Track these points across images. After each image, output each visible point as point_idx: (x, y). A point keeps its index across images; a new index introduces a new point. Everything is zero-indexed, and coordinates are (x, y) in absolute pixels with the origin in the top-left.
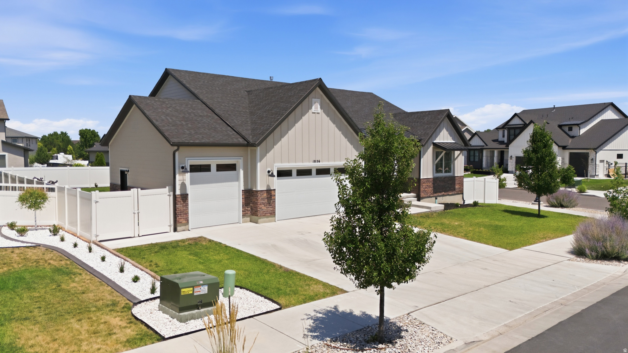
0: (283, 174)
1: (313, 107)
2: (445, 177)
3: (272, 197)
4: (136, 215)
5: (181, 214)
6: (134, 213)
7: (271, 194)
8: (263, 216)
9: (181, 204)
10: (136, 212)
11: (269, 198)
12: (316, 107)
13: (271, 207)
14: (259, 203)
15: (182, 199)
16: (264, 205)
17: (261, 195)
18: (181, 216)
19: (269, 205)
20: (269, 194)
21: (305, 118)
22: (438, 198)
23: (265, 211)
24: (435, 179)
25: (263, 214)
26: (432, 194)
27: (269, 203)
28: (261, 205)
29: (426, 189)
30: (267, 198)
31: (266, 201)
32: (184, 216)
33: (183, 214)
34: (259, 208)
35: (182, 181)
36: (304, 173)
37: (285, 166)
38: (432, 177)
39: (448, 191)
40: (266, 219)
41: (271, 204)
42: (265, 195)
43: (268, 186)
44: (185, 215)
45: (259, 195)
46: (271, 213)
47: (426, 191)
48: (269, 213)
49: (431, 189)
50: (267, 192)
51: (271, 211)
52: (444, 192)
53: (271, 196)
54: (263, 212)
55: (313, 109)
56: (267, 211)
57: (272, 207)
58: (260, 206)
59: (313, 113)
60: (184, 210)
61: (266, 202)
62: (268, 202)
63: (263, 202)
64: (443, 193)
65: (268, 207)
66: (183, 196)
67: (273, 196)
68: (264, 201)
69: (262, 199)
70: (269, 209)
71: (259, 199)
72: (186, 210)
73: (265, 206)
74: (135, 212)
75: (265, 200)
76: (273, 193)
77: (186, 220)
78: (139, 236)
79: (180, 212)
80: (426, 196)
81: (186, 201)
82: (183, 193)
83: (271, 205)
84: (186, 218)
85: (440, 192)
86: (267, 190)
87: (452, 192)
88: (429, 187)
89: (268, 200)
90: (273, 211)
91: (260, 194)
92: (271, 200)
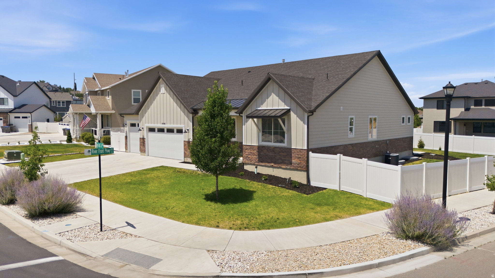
0: (152, 130)
1: (161, 90)
2: (275, 148)
3: (145, 142)
6: (118, 142)
7: (144, 140)
9: (126, 140)
12: (163, 90)
17: (140, 140)
19: (144, 146)
21: (158, 97)
23: (142, 149)
24: (260, 148)
29: (249, 156)
30: (143, 142)
33: (126, 145)
35: (126, 130)
36: (161, 130)
37: (152, 125)
38: (257, 145)
39: (279, 164)
40: (143, 153)
42: (142, 140)
43: (143, 136)
47: (249, 158)
48: (144, 151)
49: (255, 157)
52: (273, 163)
55: (161, 92)
58: (140, 146)
59: (162, 94)
60: (127, 143)
61: (142, 145)
66: (126, 137)
69: (141, 142)
77: (127, 148)
78: (120, 151)
80: (249, 162)
82: (126, 135)
85: (269, 163)
86: (142, 138)
87: (287, 166)
88: (254, 154)
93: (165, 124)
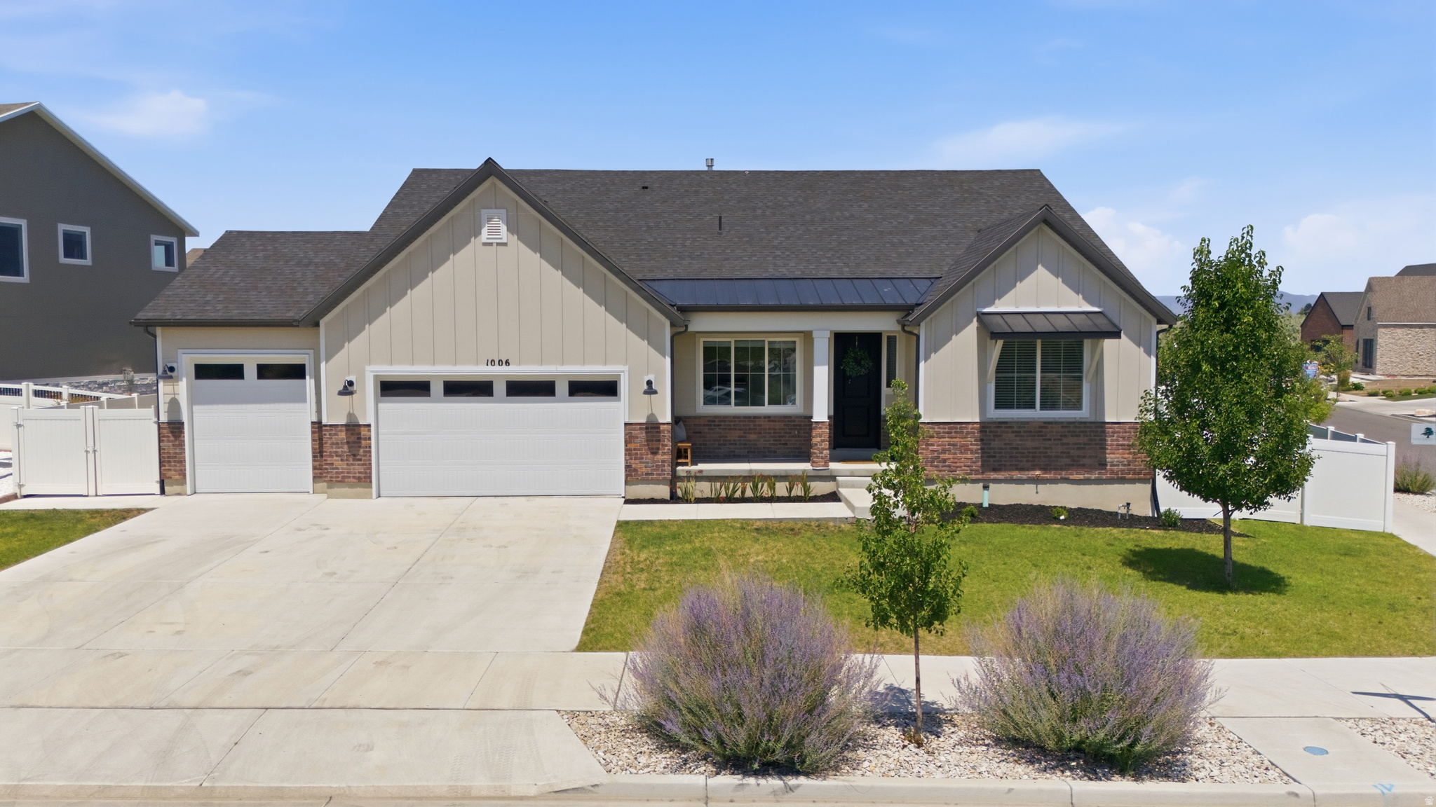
0: (390, 388)
1: (484, 230)
2: (1047, 424)
3: (363, 442)
4: (91, 456)
5: (169, 462)
6: (87, 452)
7: (360, 434)
8: (339, 481)
9: (169, 441)
10: (91, 449)
11: (354, 442)
12: (495, 230)
13: (358, 465)
14: (325, 452)
15: (172, 432)
16: (339, 458)
17: (330, 434)
18: (170, 466)
19: (353, 460)
20: (352, 434)
22: (991, 485)
23: (342, 472)
24: (987, 429)
25: (338, 477)
26: (977, 472)
27: (354, 455)
28: (332, 456)
29: (945, 456)
30: (348, 443)
31: (346, 448)
32: (176, 466)
33: (175, 462)
34: (327, 464)
35: (173, 396)
36: (470, 389)
37: (409, 371)
38: (977, 420)
39: (1063, 469)
40: (347, 489)
41: (358, 457)
42: (343, 435)
43: (350, 415)
44: (178, 465)
45: (325, 435)
46: (359, 479)
47: (945, 461)
48: (354, 477)
49: (969, 456)
50: (347, 430)
51: (360, 473)
52: (1040, 470)
53: (359, 438)
54: (337, 473)
55: (485, 235)
56: (348, 473)
57: (363, 465)
58: (329, 459)
59: (485, 244)
60: (176, 453)
61: (345, 452)
62: (350, 451)
63: (336, 452)
64: (1038, 473)
65: (352, 464)
66: (171, 426)
67: (365, 439)
68: (340, 450)
69: (333, 444)
70: (354, 469)
71: (326, 443)
72: (181, 453)
73: (342, 460)
74: (88, 449)
75: (342, 448)
76: (364, 432)
77: (179, 475)
78: (96, 495)
79: (169, 457)
80: (947, 475)
81: (180, 436)
82: (174, 419)
83: (360, 460)
84: (181, 470)
85: (1021, 469)
86: (347, 426)
88: (964, 449)
89: (349, 448)
90: (366, 473)
91: (327, 433)
92: (360, 447)
93: (507, 363)
